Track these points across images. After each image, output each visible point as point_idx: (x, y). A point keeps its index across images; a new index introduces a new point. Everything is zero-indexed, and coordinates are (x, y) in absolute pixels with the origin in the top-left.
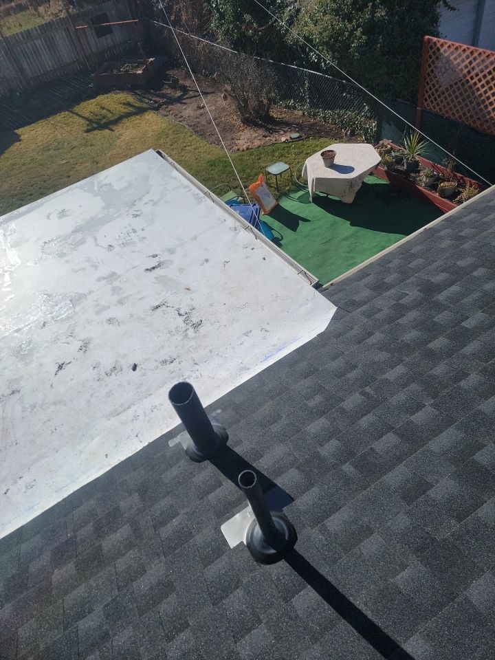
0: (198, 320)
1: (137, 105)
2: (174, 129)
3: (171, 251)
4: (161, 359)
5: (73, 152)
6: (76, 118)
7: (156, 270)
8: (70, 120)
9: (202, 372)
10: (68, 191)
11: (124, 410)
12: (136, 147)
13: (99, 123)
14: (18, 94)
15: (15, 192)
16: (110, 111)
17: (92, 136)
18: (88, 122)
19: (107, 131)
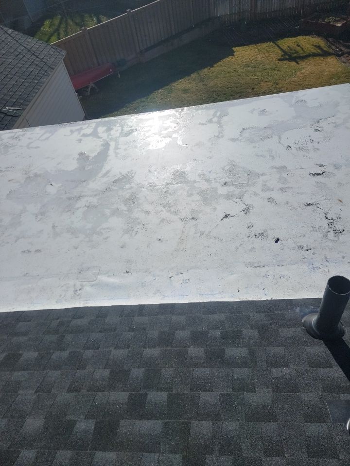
0: (341, 229)
1: (325, 49)
2: (347, 74)
3: (337, 167)
4: (299, 244)
5: (264, 72)
6: (277, 49)
7: (319, 176)
8: (272, 49)
9: (330, 269)
10: (273, 97)
11: (259, 267)
12: (310, 81)
13: (291, 56)
14: (246, 23)
15: (216, 89)
16: (302, 49)
17: (281, 64)
18: (283, 53)
19: (294, 63)
